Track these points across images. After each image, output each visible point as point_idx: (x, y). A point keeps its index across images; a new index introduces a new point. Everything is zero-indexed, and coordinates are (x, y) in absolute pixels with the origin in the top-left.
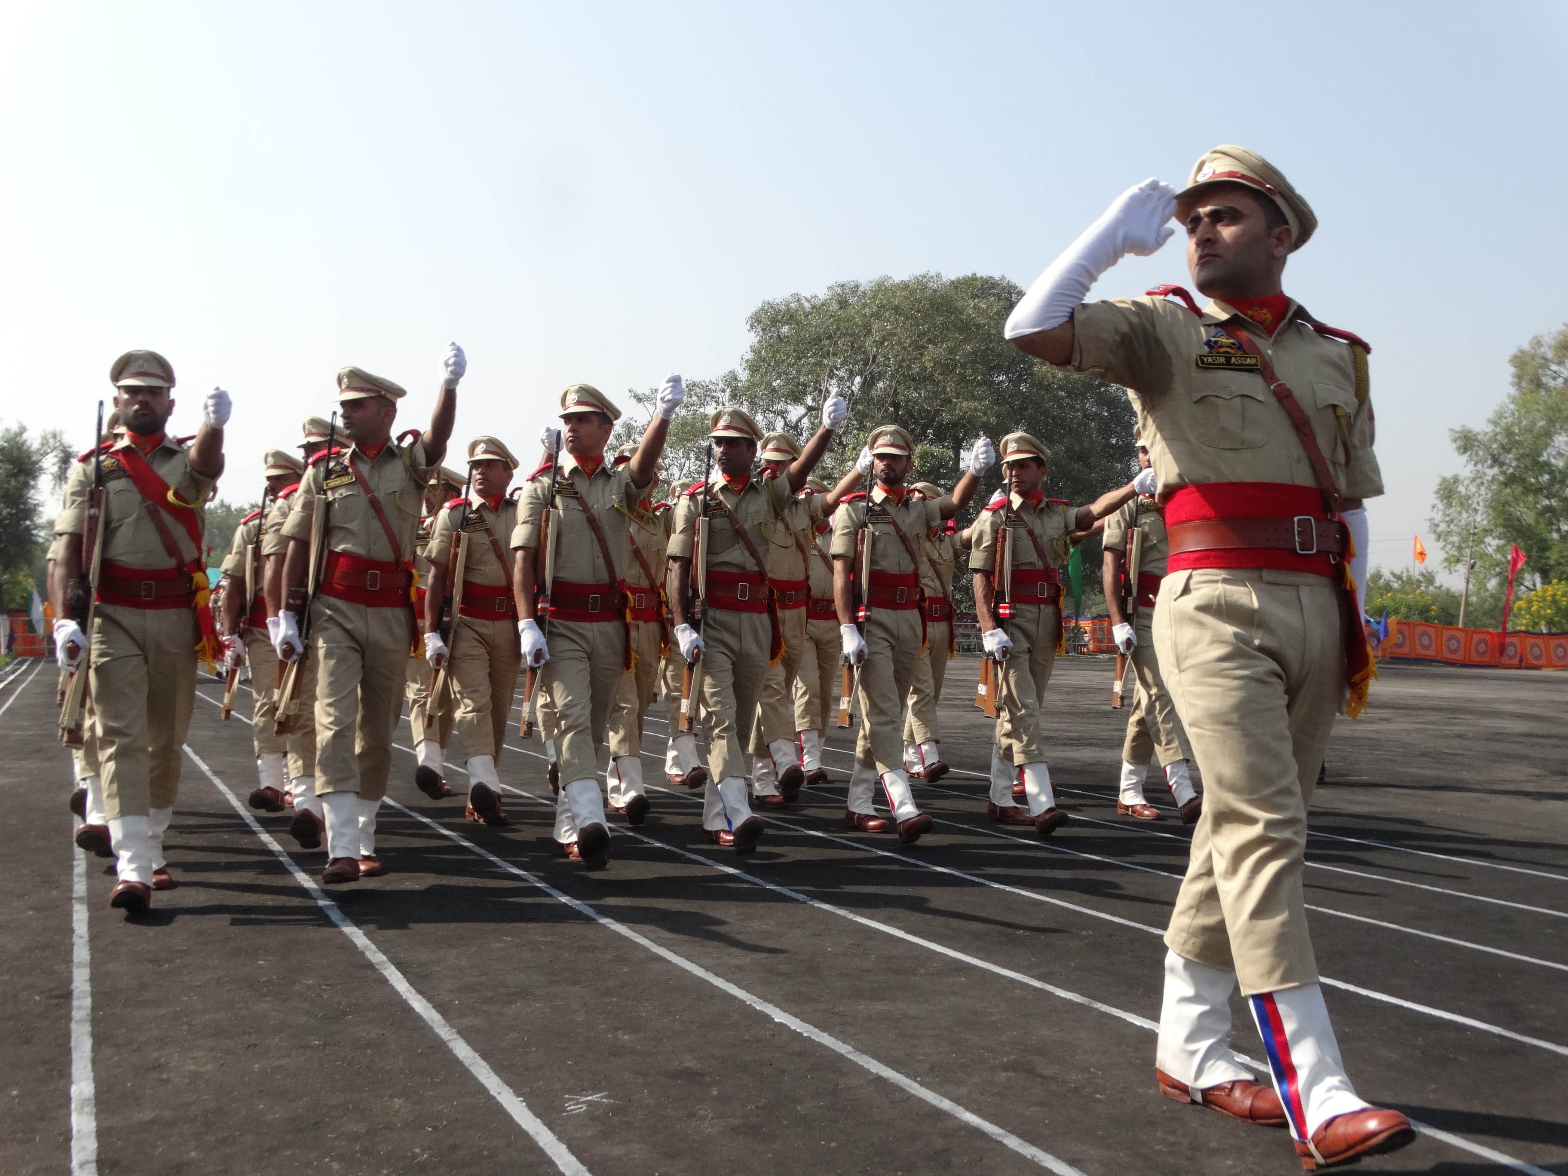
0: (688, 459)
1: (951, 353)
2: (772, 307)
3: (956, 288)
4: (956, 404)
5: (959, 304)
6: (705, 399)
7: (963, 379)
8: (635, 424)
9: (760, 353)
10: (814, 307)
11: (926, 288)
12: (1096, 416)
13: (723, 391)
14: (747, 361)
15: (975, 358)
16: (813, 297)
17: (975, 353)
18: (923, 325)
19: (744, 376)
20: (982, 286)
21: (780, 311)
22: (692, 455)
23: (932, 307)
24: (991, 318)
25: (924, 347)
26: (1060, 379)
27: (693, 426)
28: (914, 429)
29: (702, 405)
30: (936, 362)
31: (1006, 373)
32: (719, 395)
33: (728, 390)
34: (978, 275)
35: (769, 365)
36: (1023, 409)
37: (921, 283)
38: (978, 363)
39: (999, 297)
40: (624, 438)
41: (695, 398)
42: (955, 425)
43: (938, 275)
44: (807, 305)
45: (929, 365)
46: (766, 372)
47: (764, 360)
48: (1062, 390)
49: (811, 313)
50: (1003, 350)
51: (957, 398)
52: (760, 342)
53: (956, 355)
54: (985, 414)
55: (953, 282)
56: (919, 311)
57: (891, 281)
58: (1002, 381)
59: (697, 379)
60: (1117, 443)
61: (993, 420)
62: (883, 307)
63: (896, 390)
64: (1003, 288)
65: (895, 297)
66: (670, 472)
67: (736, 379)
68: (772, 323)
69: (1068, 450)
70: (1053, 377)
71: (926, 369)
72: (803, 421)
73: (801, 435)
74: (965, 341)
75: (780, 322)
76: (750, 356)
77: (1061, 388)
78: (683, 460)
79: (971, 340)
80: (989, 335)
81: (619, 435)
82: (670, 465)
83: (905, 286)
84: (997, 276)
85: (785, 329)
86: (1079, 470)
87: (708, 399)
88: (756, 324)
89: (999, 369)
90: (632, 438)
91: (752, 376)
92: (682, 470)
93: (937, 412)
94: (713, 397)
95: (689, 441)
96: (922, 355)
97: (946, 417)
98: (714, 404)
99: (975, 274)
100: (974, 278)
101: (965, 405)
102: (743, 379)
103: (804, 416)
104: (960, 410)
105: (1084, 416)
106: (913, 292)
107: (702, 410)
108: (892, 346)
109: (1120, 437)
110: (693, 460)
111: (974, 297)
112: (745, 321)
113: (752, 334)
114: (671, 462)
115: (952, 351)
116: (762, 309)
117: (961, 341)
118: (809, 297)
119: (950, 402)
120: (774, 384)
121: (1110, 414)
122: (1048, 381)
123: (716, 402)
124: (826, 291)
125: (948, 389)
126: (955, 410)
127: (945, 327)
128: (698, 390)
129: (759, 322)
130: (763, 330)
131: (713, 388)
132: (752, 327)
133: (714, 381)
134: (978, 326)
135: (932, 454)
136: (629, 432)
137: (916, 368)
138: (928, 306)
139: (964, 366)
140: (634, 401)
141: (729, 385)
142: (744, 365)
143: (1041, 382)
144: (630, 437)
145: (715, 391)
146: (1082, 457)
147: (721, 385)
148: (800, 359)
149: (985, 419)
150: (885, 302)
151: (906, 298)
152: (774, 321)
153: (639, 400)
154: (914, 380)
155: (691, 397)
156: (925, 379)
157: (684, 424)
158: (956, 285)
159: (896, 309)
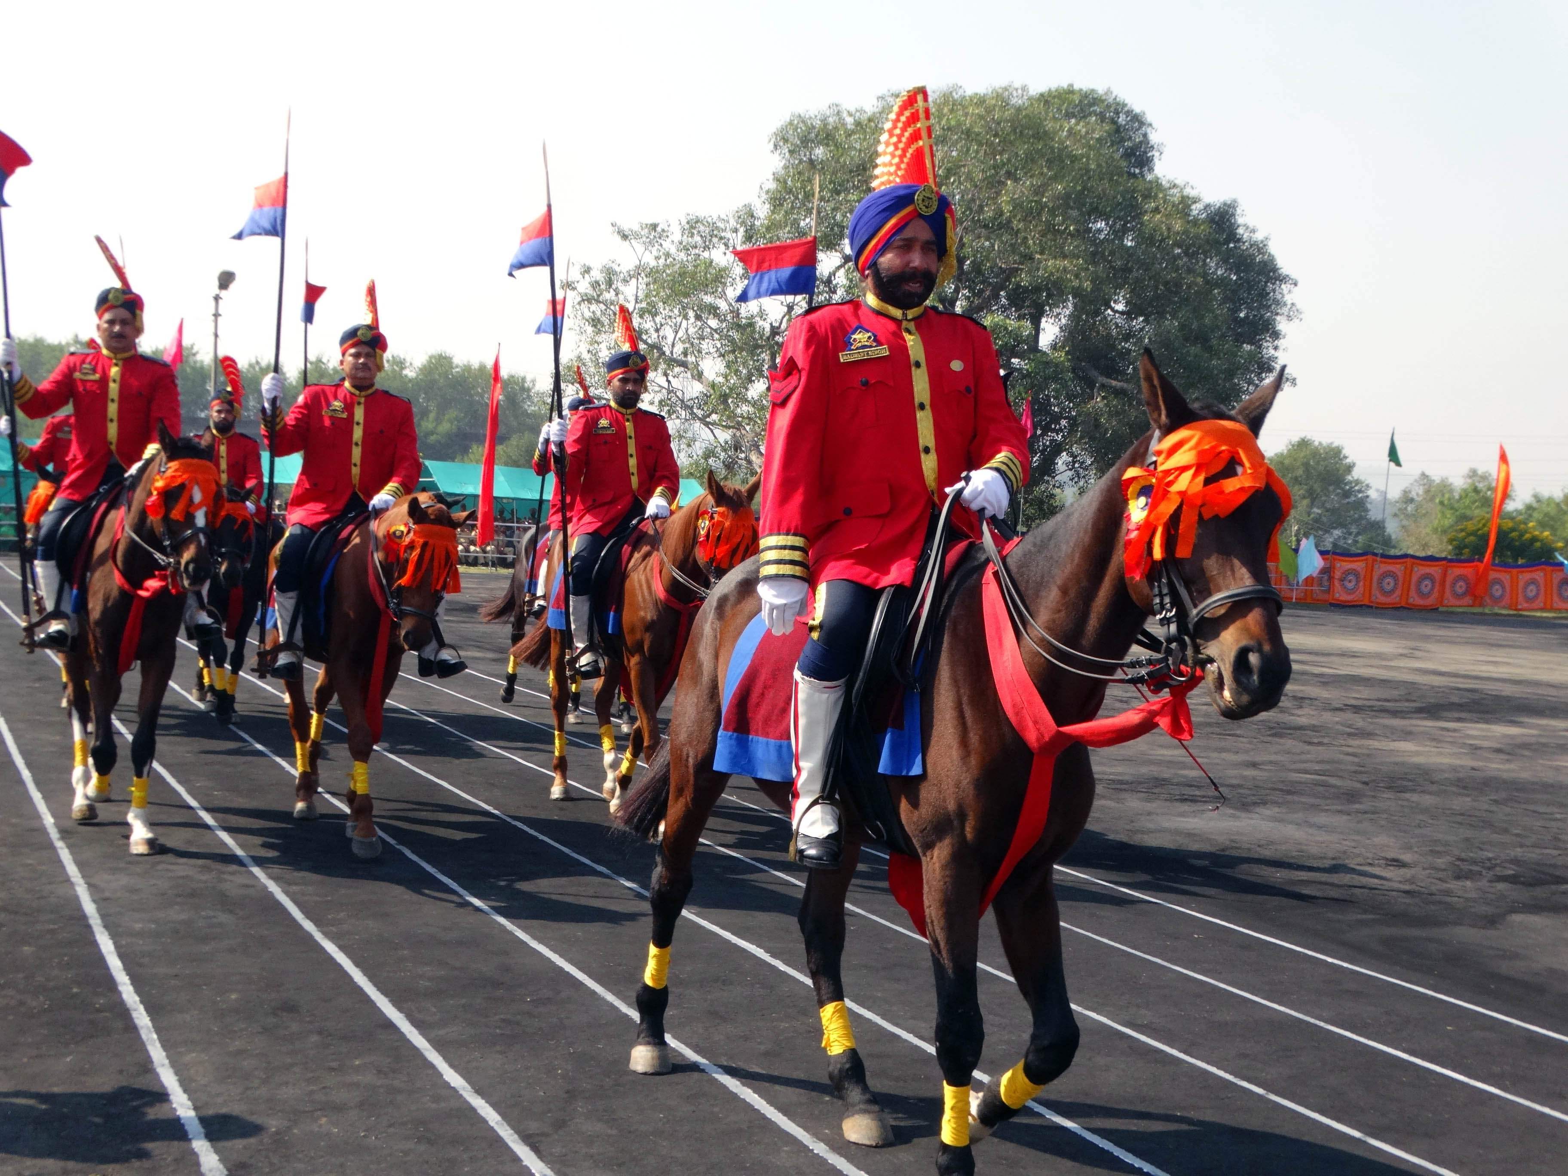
0: (686, 317)
1: (1036, 193)
2: (803, 122)
3: (1047, 102)
4: (1040, 261)
5: (1049, 125)
6: (710, 241)
7: (1051, 230)
8: (618, 269)
9: (785, 182)
10: (858, 124)
11: (1008, 104)
12: (1222, 282)
13: (736, 231)
14: (767, 192)
15: (1065, 202)
16: (857, 111)
17: (1067, 196)
18: (1001, 154)
19: (762, 211)
20: (1080, 101)
21: (814, 127)
22: (691, 314)
23: (1014, 130)
24: (1090, 148)
25: (1001, 183)
26: (1178, 233)
27: (693, 276)
28: (981, 291)
29: (706, 248)
30: (1017, 205)
31: (1107, 220)
32: (728, 235)
33: (742, 230)
34: (1076, 87)
35: (797, 198)
36: (1127, 270)
37: (1001, 98)
38: (1072, 208)
39: (1102, 117)
40: (603, 287)
41: (697, 238)
42: (1037, 289)
43: (1024, 88)
44: (849, 121)
45: (1007, 208)
46: (793, 208)
47: (790, 192)
48: (1180, 247)
49: (853, 132)
50: (1104, 190)
51: (1042, 253)
52: (786, 167)
53: (1043, 196)
54: (1077, 276)
55: (1042, 95)
56: (996, 135)
57: (961, 92)
58: (1100, 231)
59: (701, 214)
60: (1247, 317)
61: (1087, 285)
62: (949, 129)
63: (961, 239)
64: (1108, 106)
65: (966, 115)
66: (661, 333)
67: (752, 216)
68: (802, 142)
69: (1182, 327)
70: (1169, 229)
71: (1002, 214)
72: (837, 275)
73: (835, 292)
74: (1055, 178)
75: (813, 141)
76: (772, 185)
77: (1177, 244)
78: (679, 319)
79: (1064, 177)
80: (1088, 171)
81: (597, 283)
82: (662, 325)
83: (981, 101)
84: (1101, 89)
85: (820, 152)
86: (1196, 356)
87: (715, 240)
88: (781, 144)
89: (1097, 212)
90: (614, 287)
91: (773, 212)
92: (677, 332)
93: (1014, 271)
94: (721, 238)
95: (687, 295)
96: (998, 193)
97: (1025, 279)
98: (723, 247)
99: (1072, 85)
100: (1070, 91)
101: (1051, 265)
102: (762, 216)
103: (838, 268)
104: (1045, 269)
105: (1207, 282)
106: (989, 110)
107: (706, 254)
108: (960, 183)
109: (1250, 308)
110: (692, 320)
111: (1069, 115)
112: (767, 140)
113: (776, 157)
114: (663, 321)
115: (1038, 191)
116: (791, 123)
117: (1050, 178)
118: (853, 110)
119: (1031, 258)
120: (802, 224)
121: (1239, 278)
122: (1162, 234)
123: (726, 245)
124: (875, 102)
125: (1031, 242)
126: (1038, 269)
127: (1030, 159)
128: (702, 228)
129: (786, 140)
130: (790, 151)
131: (719, 224)
132: (776, 146)
133: (723, 216)
134: (1074, 159)
135: (1006, 329)
136: (610, 279)
137: (989, 213)
138: (1008, 129)
139: (1052, 212)
140: (618, 238)
141: (743, 223)
142: (764, 197)
143: (1151, 238)
144: (610, 286)
145: (724, 230)
146: (1202, 338)
147: (733, 223)
148: (838, 193)
149: (1076, 283)
150: (953, 123)
151: (981, 117)
152: (806, 141)
153: (625, 237)
154: (986, 226)
155: (692, 236)
156: (1001, 226)
157: (683, 274)
158: (1046, 99)
159: (968, 132)
